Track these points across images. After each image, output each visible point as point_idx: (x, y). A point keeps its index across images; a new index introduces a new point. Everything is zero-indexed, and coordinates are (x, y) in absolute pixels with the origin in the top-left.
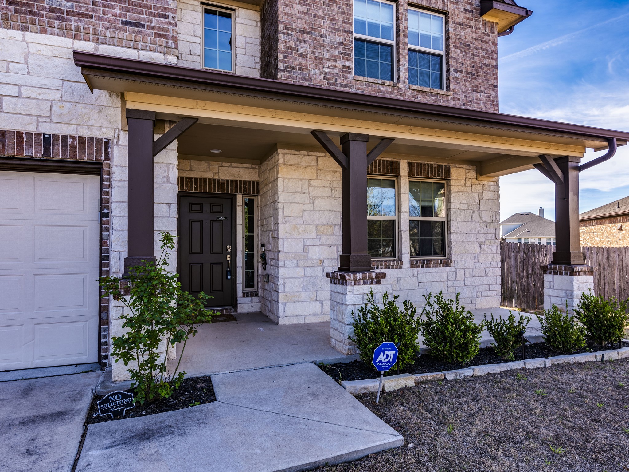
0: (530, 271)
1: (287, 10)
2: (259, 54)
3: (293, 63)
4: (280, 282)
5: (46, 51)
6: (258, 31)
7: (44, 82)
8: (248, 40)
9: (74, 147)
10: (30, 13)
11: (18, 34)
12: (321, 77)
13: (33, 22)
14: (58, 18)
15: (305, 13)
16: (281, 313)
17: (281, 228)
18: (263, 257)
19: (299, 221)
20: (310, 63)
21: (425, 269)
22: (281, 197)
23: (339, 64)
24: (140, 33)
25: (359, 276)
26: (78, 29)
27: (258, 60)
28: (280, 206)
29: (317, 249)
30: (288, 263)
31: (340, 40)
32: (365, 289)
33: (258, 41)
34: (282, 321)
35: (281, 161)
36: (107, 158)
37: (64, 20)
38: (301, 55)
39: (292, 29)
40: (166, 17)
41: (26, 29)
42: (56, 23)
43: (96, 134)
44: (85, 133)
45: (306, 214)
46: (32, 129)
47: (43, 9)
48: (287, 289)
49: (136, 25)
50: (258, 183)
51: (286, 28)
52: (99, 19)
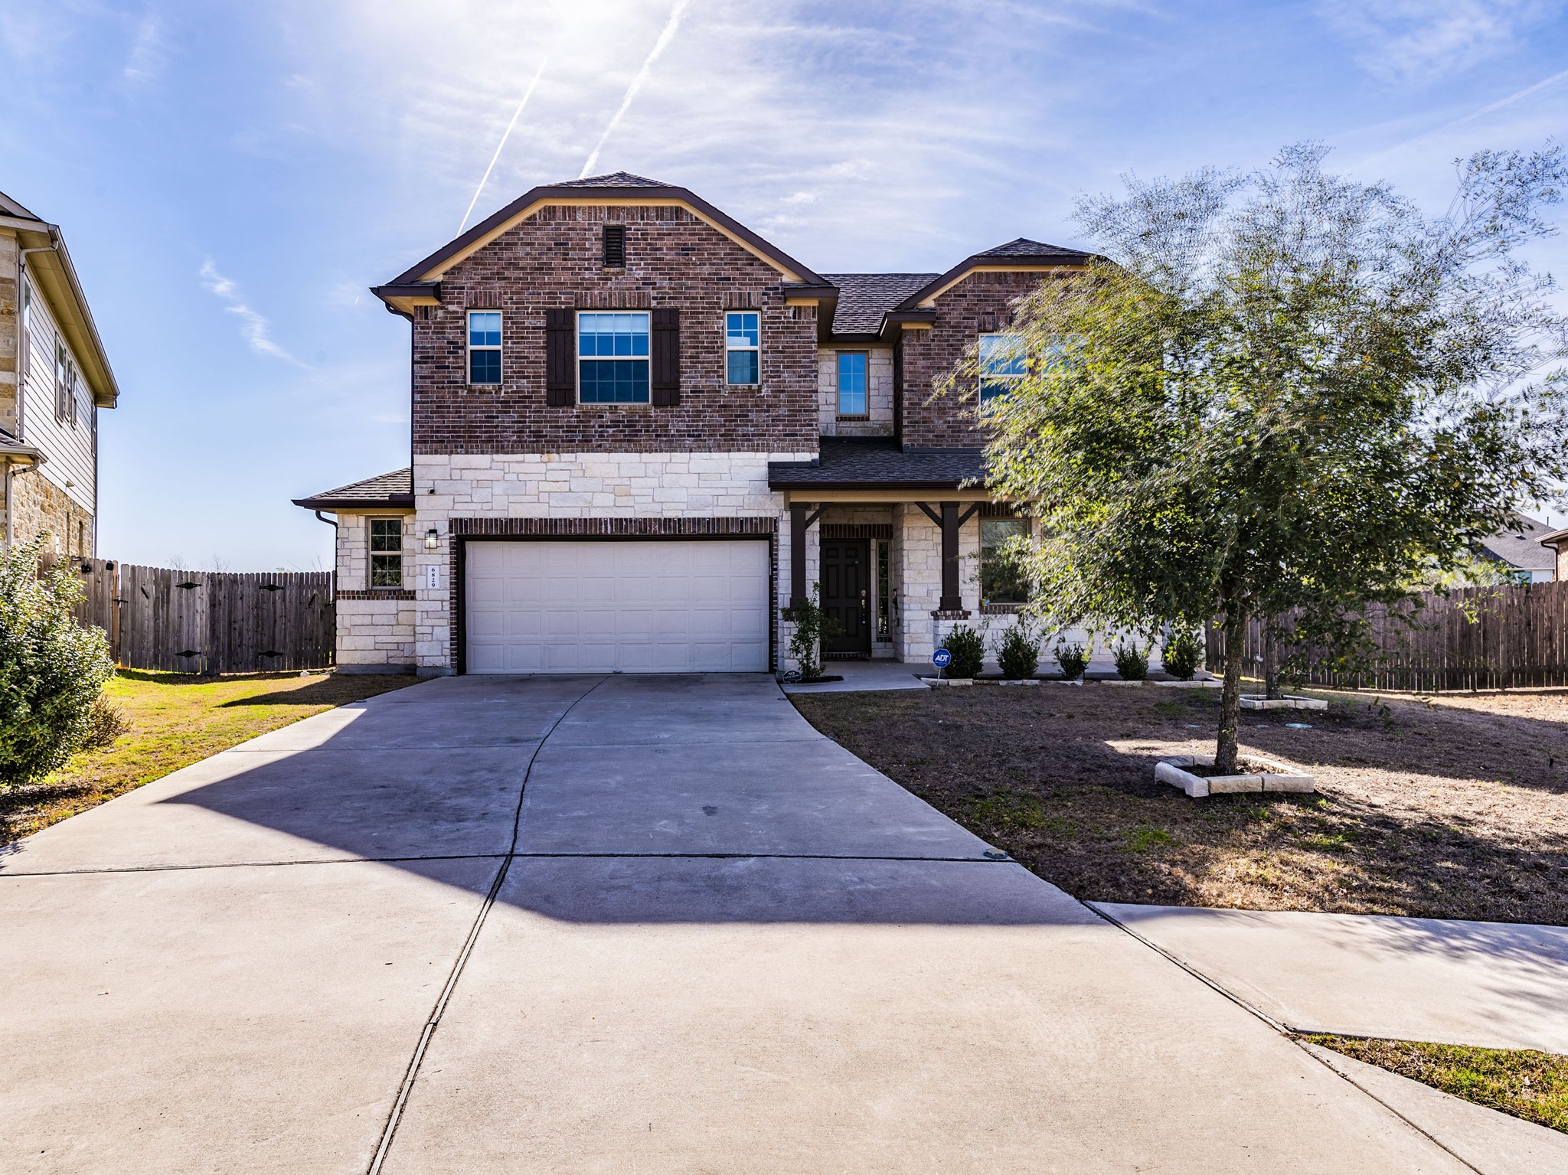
1: (911, 368)
3: (917, 417)
4: (905, 623)
5: (740, 463)
6: (891, 368)
7: (740, 484)
8: (881, 380)
9: (756, 524)
10: (732, 440)
11: (725, 454)
12: (945, 426)
13: (733, 445)
14: (747, 440)
15: (929, 368)
16: (906, 652)
17: (906, 574)
18: (895, 602)
19: (924, 566)
20: (934, 415)
22: (906, 545)
24: (795, 440)
25: (949, 613)
26: (758, 445)
28: (905, 553)
30: (912, 606)
32: (952, 623)
33: (891, 380)
34: (907, 660)
35: (906, 511)
36: (776, 530)
37: (750, 440)
38: (925, 409)
39: (916, 386)
40: (811, 425)
41: (729, 451)
42: (746, 443)
43: (769, 515)
44: (763, 515)
45: (930, 559)
46: (733, 515)
47: (738, 435)
48: (912, 631)
49: (792, 435)
50: (891, 526)
51: (910, 386)
52: (770, 435)
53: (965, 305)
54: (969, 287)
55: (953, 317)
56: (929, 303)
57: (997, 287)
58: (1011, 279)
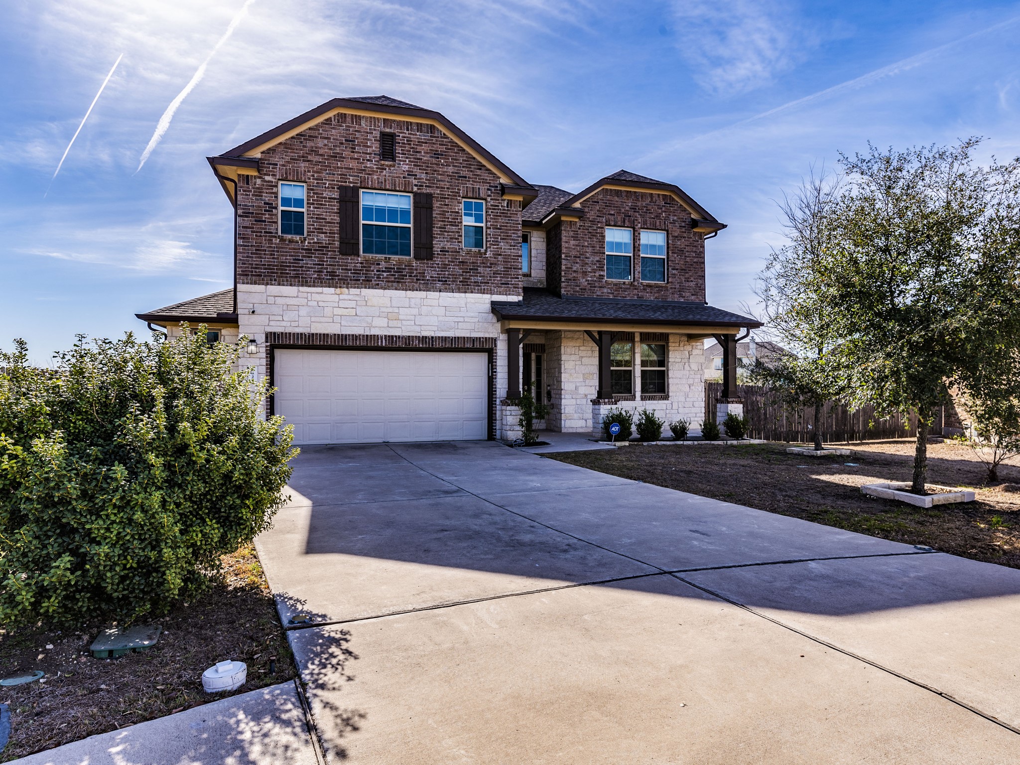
0: (749, 408)
1: (567, 245)
2: (545, 260)
3: (570, 277)
4: (563, 407)
5: (473, 301)
6: (545, 244)
7: (472, 314)
8: (539, 251)
9: (483, 342)
10: (468, 285)
11: (463, 295)
12: (586, 283)
13: (468, 289)
14: (477, 286)
15: (577, 246)
16: (563, 425)
17: (563, 375)
18: (549, 394)
19: (573, 371)
20: (580, 275)
21: (650, 402)
22: (563, 357)
23: (597, 274)
24: (508, 287)
25: (606, 400)
26: (484, 289)
27: (544, 264)
28: (562, 362)
29: (583, 388)
30: (567, 396)
31: (598, 258)
34: (564, 430)
35: (563, 336)
36: (496, 346)
37: (479, 286)
38: (575, 271)
39: (570, 256)
40: (518, 278)
41: (465, 292)
42: (476, 288)
43: (491, 336)
44: (487, 336)
45: (577, 367)
46: (468, 335)
47: (472, 282)
48: (566, 412)
49: (506, 284)
50: (544, 345)
51: (566, 256)
52: (492, 283)
53: (598, 208)
54: (600, 197)
55: (591, 215)
56: (577, 205)
57: (616, 198)
58: (624, 194)
